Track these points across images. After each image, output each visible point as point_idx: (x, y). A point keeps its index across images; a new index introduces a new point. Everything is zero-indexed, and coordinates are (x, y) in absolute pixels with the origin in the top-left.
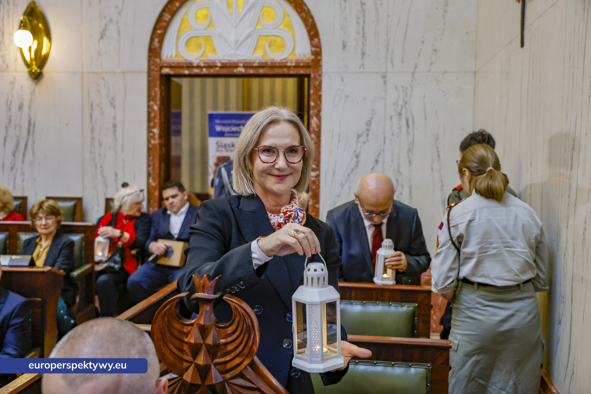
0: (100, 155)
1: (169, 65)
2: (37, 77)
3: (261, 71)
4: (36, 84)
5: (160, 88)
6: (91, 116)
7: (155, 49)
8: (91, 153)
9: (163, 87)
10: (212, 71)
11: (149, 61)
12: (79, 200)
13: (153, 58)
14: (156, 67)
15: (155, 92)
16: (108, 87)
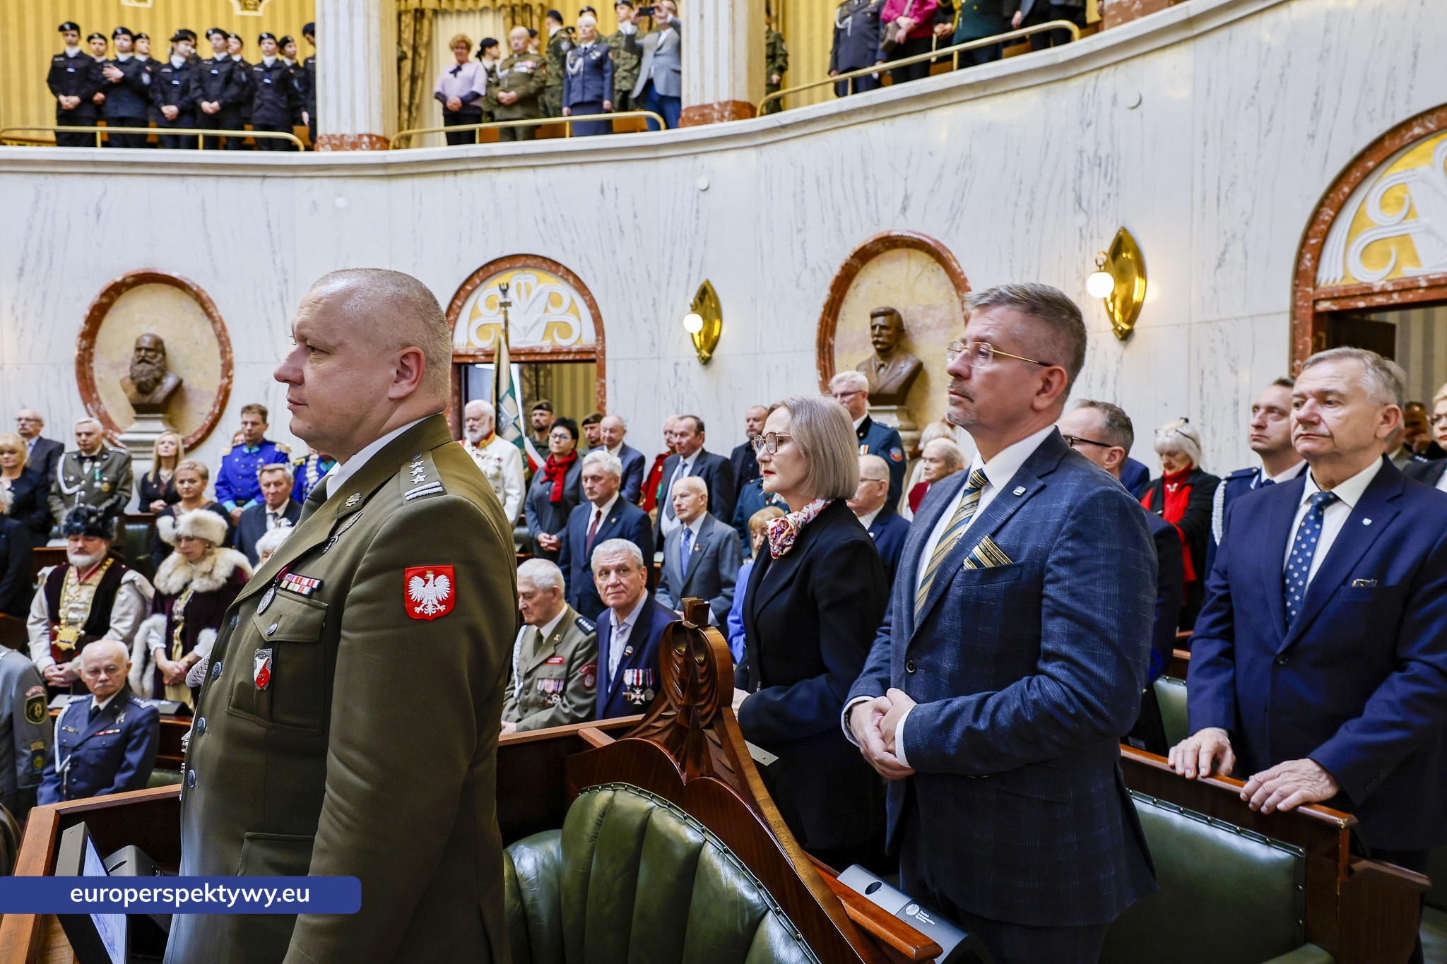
0: (1213, 450)
1: (1329, 296)
2: (1126, 336)
4: (1125, 346)
5: (1315, 334)
7: (1306, 271)
10: (1410, 297)
11: (1294, 292)
13: (1301, 288)
14: (1307, 301)
15: (1305, 343)
16: (1228, 344)
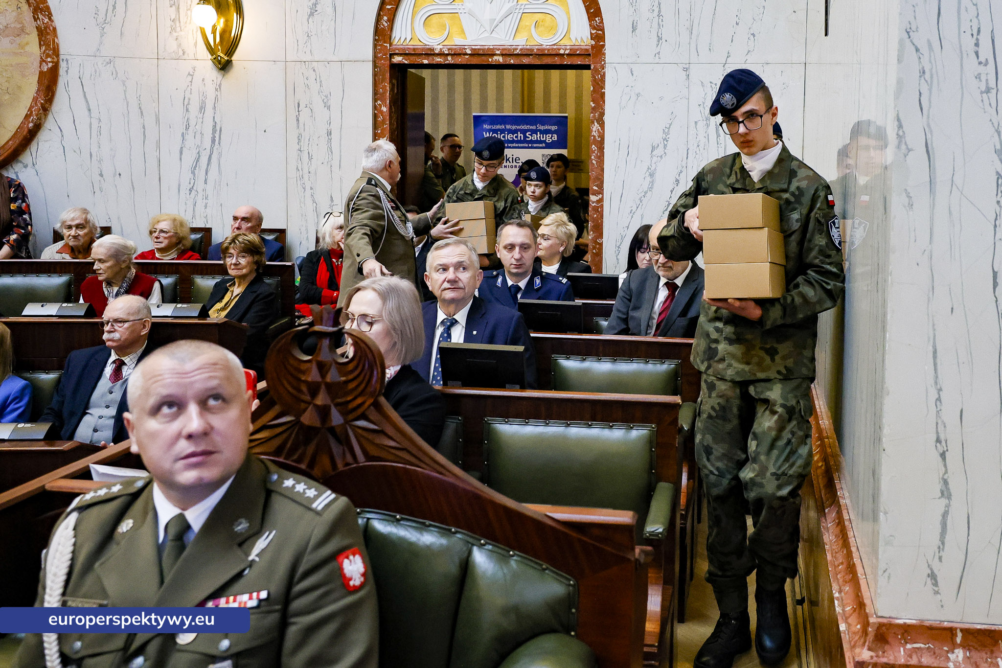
0: (309, 172)
1: (402, 52)
2: (224, 66)
3: (525, 61)
4: (224, 75)
5: (391, 81)
6: (298, 120)
7: (383, 30)
8: (297, 169)
9: (394, 81)
10: (459, 60)
11: (375, 46)
12: (282, 232)
13: (380, 43)
14: (385, 54)
15: (384, 88)
16: (321, 82)
